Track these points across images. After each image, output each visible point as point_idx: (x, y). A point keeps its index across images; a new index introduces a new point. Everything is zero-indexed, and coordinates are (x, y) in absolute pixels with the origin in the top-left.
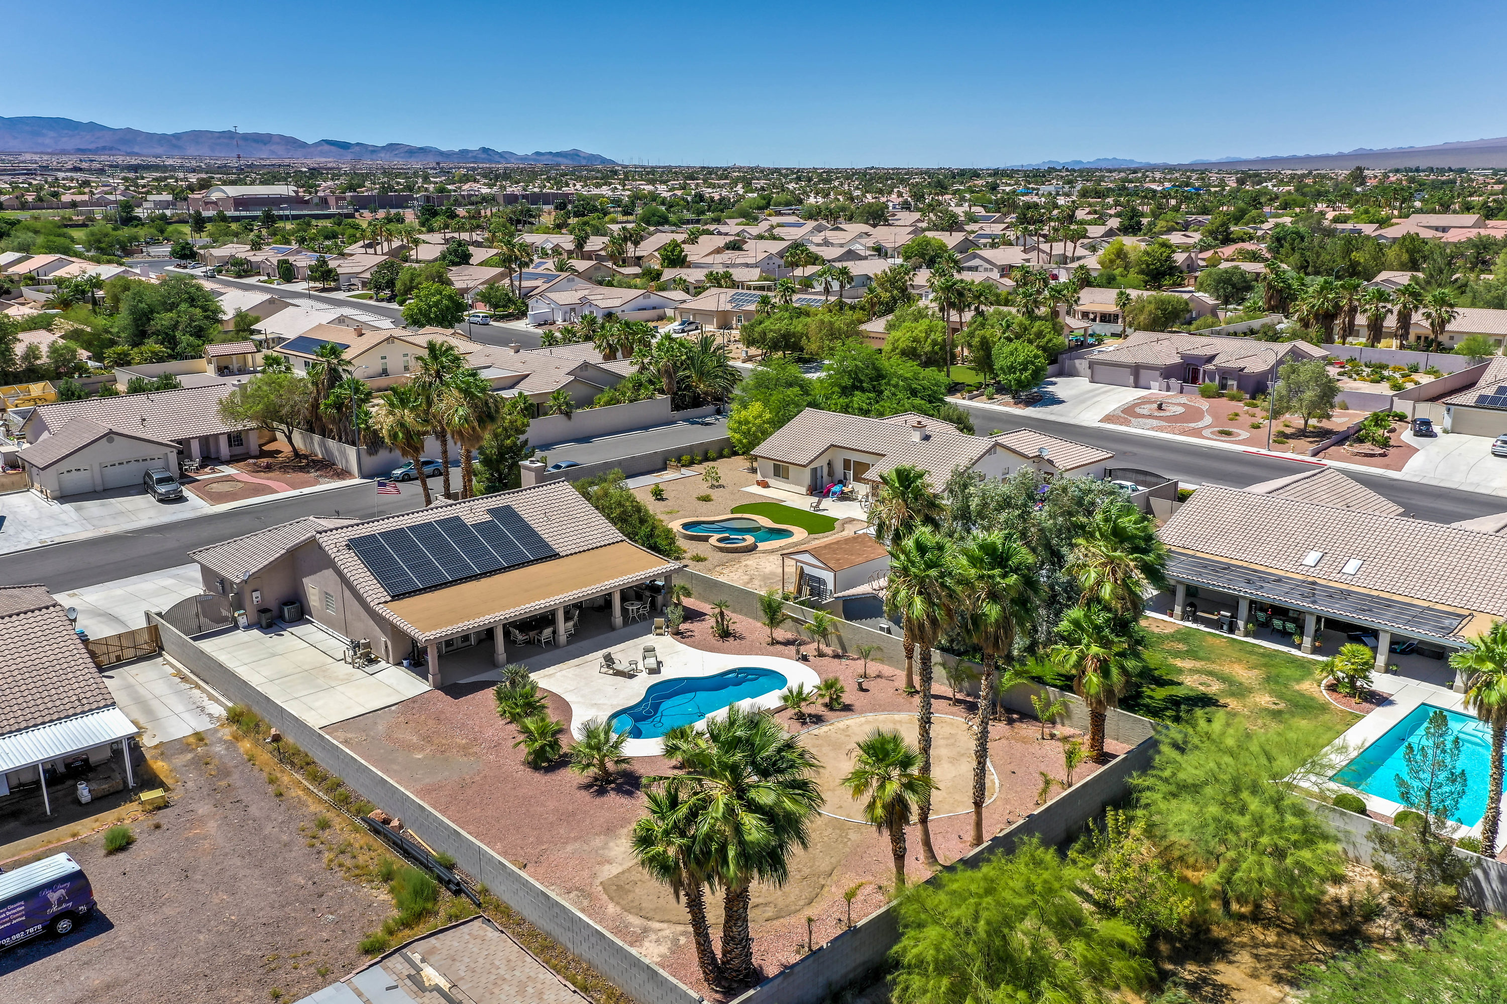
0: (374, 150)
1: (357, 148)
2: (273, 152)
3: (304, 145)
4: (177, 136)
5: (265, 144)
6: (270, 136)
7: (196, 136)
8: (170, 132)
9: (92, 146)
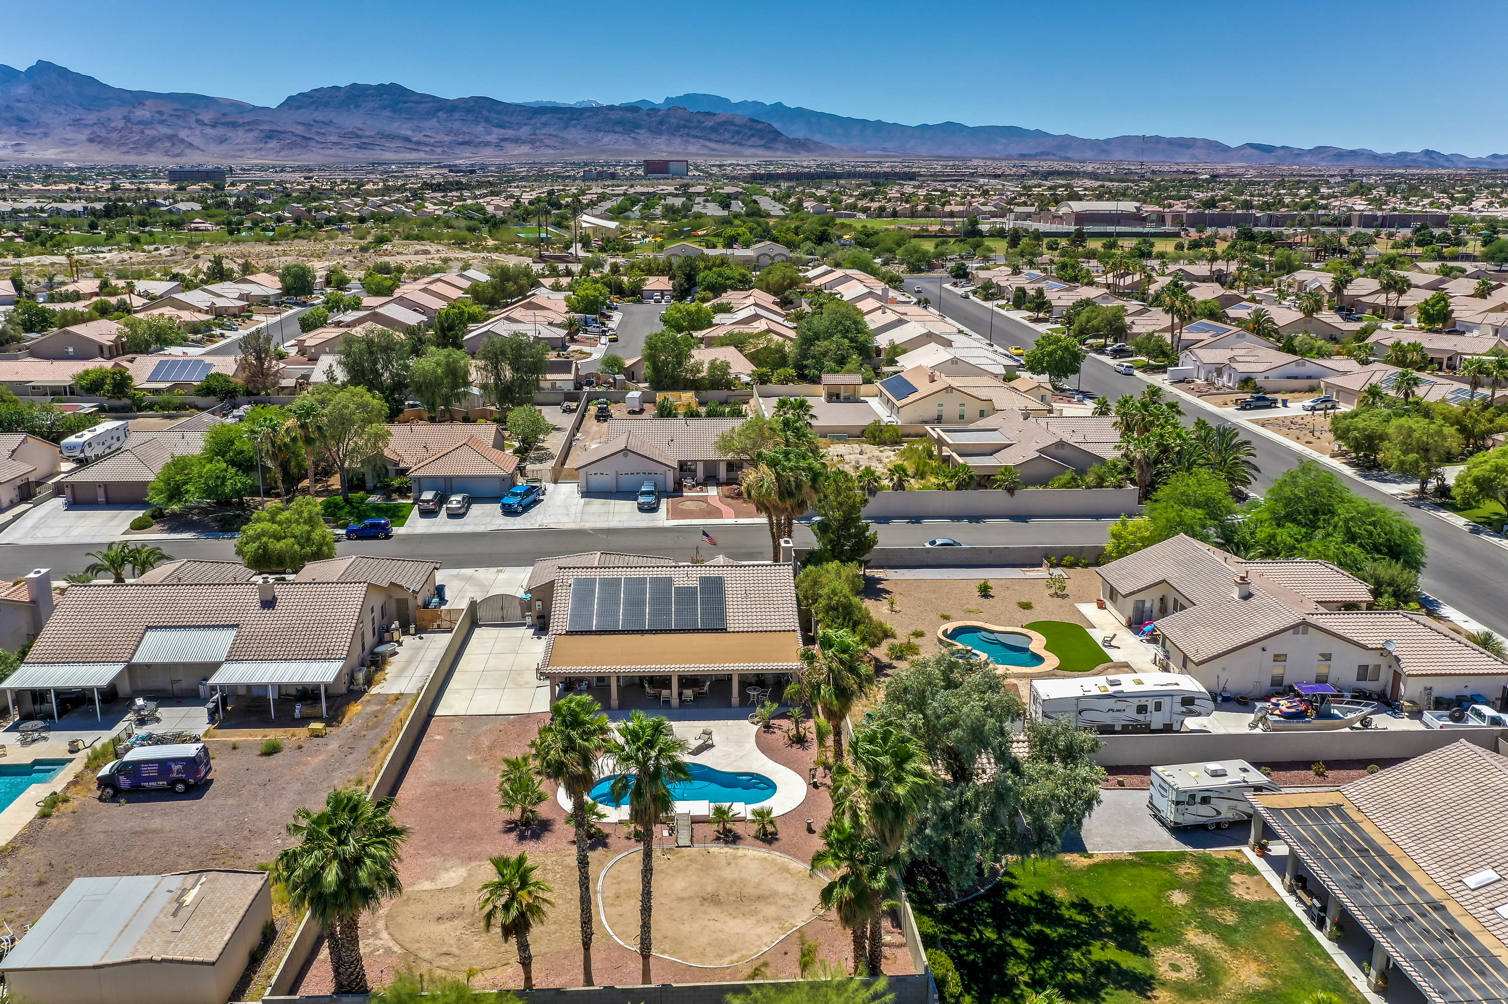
0: (1299, 154)
1: (1282, 152)
2: (1193, 156)
3: (1226, 149)
4: (1108, 141)
5: (1188, 148)
6: (1194, 140)
7: (1124, 142)
8: (1102, 137)
9: (1033, 152)
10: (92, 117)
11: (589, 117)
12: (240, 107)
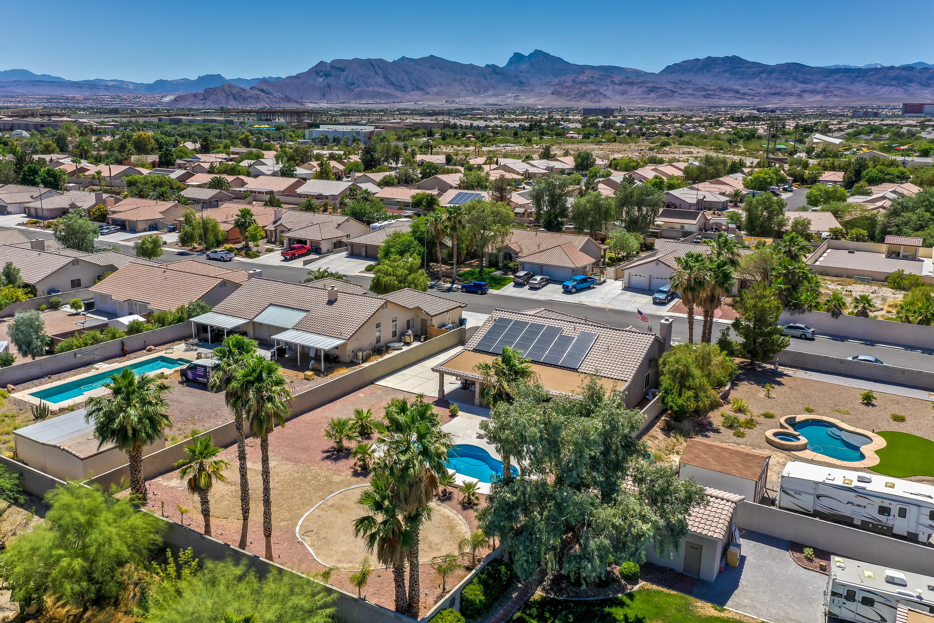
10: (556, 81)
11: (873, 75)
12: (637, 73)
